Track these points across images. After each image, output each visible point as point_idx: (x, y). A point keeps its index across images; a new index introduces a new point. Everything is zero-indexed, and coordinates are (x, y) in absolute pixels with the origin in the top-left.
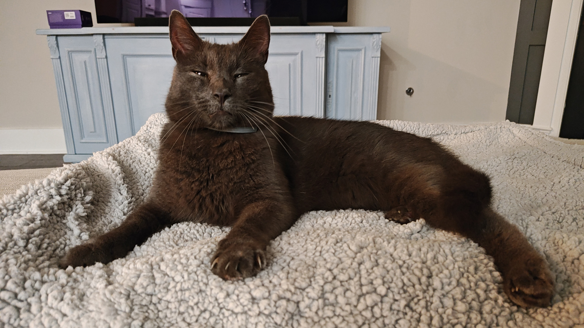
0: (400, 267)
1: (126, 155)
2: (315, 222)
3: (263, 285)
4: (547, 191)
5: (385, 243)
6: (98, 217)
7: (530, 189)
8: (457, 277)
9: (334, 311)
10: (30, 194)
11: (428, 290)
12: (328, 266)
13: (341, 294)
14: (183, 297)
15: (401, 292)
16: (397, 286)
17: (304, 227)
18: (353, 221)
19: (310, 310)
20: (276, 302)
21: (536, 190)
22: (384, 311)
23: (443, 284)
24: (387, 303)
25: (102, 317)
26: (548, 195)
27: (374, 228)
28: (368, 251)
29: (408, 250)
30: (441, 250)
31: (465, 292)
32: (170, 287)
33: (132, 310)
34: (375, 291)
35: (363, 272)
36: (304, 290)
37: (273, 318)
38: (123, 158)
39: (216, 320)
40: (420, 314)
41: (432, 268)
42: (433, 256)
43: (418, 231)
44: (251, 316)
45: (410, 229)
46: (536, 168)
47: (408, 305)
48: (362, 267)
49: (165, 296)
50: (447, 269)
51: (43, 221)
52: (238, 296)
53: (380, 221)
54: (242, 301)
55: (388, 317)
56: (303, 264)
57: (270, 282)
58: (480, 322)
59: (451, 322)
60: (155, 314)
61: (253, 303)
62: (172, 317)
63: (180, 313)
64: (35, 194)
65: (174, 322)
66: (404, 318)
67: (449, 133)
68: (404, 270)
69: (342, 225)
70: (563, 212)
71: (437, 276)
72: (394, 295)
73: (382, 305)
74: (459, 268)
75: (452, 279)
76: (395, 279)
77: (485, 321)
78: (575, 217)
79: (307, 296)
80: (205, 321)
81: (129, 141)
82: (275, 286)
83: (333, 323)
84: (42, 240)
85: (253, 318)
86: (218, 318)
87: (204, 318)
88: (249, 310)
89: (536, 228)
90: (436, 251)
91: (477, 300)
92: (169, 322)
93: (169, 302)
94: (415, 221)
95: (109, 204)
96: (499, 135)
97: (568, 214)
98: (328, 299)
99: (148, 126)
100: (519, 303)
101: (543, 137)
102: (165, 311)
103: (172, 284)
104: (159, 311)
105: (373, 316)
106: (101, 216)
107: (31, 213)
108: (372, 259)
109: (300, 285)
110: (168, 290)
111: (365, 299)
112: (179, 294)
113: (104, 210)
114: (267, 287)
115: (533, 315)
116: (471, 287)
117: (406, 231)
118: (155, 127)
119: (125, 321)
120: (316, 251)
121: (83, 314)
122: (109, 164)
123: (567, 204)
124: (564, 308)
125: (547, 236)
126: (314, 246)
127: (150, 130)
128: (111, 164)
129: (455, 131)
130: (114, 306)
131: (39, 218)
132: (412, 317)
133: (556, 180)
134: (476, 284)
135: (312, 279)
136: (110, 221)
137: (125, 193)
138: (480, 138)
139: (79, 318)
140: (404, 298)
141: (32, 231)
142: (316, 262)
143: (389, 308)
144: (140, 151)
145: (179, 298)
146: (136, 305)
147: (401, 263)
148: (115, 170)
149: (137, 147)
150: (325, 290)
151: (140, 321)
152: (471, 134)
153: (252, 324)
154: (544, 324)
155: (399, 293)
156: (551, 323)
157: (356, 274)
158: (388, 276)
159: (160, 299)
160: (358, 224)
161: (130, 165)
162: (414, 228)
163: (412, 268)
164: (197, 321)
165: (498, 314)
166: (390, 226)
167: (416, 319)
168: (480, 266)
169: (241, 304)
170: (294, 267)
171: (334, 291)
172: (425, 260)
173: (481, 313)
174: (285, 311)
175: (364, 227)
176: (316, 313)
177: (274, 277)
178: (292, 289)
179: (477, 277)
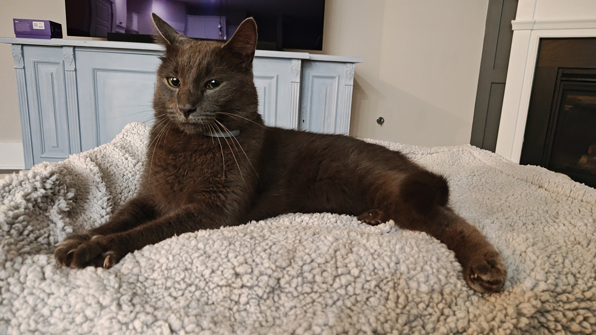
0: (372, 254)
1: (103, 159)
2: (293, 219)
3: (246, 263)
4: (502, 201)
5: (359, 237)
6: (78, 213)
7: (487, 200)
8: (422, 264)
9: (312, 288)
10: (14, 184)
11: (396, 273)
12: (307, 251)
13: (318, 274)
14: (169, 275)
15: (373, 273)
16: (369, 269)
17: (283, 223)
18: (328, 221)
19: (290, 286)
20: (258, 278)
21: (493, 201)
22: (356, 289)
23: (409, 269)
24: (360, 282)
25: (91, 292)
26: (502, 205)
27: (348, 228)
28: (343, 241)
29: (379, 241)
30: (408, 243)
31: (428, 276)
32: (156, 268)
33: (120, 286)
34: (349, 273)
35: (339, 257)
36: (284, 269)
37: (255, 291)
38: (101, 161)
39: (202, 293)
40: (388, 294)
41: (400, 256)
42: (400, 247)
43: (388, 231)
44: (235, 288)
45: (381, 230)
46: (493, 184)
47: (377, 286)
48: (338, 253)
49: (152, 274)
50: (413, 257)
51: (27, 211)
52: (222, 272)
53: (353, 222)
54: (226, 276)
55: (360, 295)
56: (284, 248)
57: (254, 261)
58: (441, 301)
59: (415, 300)
60: (142, 291)
61: (236, 278)
62: (159, 292)
63: (167, 289)
64: (19, 185)
65: (161, 297)
66: (375, 296)
67: (416, 153)
68: (376, 257)
69: (318, 225)
70: (515, 218)
71: (404, 262)
72: (366, 277)
73: (355, 285)
74: (423, 257)
75: (417, 265)
76: (367, 263)
77: (446, 300)
78: (525, 222)
79: (287, 273)
80: (191, 295)
81: (105, 147)
82: (257, 264)
83: (311, 298)
84: (25, 227)
85: (236, 290)
86: (203, 291)
87: (190, 292)
88: (233, 283)
89: (491, 229)
90: (404, 244)
91: (439, 283)
92: (156, 298)
93: (155, 280)
94: (385, 223)
95: (88, 201)
96: (460, 156)
97: (520, 219)
98: (307, 278)
99: (124, 134)
100: (476, 289)
101: (501, 160)
102: (151, 288)
103: (157, 265)
104: (146, 288)
105: (347, 294)
106: (81, 212)
107: (15, 202)
108: (347, 247)
109: (281, 265)
110: (154, 271)
111: (340, 280)
112: (166, 272)
113: (83, 207)
114: (250, 265)
115: (488, 298)
116: (433, 273)
117: (376, 231)
118: (131, 135)
119: (115, 296)
120: (295, 240)
121: (70, 291)
122: (87, 165)
123: (518, 211)
124: (512, 292)
125: (500, 235)
126: (294, 236)
127: (127, 138)
128: (89, 164)
129: (422, 151)
130: (103, 283)
131: (23, 207)
132: (381, 296)
133: (510, 194)
134: (438, 271)
135: (292, 261)
136: (89, 217)
137: (104, 190)
138: (444, 158)
139: (66, 295)
140: (375, 279)
141: (16, 217)
142: (296, 248)
143: (361, 287)
144: (118, 156)
145: (166, 275)
146: (124, 282)
147: (372, 251)
148: (94, 169)
149: (114, 153)
150: (304, 270)
151: (129, 296)
152: (436, 154)
153: (236, 295)
154: (496, 304)
155: (370, 275)
156: (501, 303)
157: (332, 259)
158: (361, 261)
159: (147, 279)
160: (332, 224)
161: (107, 168)
162: (384, 228)
163: (383, 255)
164: (183, 295)
165: (457, 295)
166: (362, 227)
167: (385, 297)
168: (442, 257)
169: (225, 278)
170: (276, 250)
171: (312, 271)
172: (393, 250)
173: (442, 294)
174: (266, 285)
175: (338, 226)
176: (296, 288)
177: (257, 257)
178: (274, 267)
179: (439, 265)
